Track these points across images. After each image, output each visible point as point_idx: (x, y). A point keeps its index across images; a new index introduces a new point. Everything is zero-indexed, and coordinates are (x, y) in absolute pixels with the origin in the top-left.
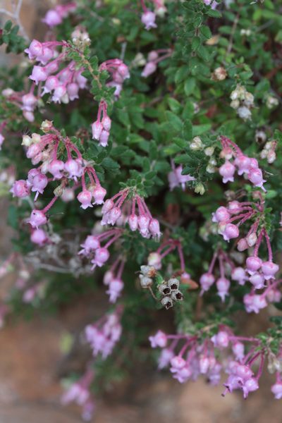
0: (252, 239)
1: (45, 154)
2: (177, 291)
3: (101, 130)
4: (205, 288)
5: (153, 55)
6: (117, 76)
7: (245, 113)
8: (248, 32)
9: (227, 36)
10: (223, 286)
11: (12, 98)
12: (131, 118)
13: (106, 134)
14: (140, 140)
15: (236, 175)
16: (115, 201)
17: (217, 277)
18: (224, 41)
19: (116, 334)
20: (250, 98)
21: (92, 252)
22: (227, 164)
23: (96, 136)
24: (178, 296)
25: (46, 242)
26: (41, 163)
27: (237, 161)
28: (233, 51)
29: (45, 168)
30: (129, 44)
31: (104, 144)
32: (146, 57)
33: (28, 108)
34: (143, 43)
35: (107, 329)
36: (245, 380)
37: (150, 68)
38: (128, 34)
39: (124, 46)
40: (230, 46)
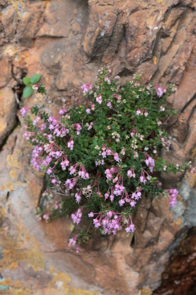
0: (116, 179)
1: (50, 150)
2: (91, 194)
3: (70, 144)
4: (106, 198)
5: (92, 123)
6: (78, 129)
7: (118, 140)
8: (120, 115)
9: (115, 117)
10: (112, 198)
11: (46, 136)
12: (83, 143)
13: (72, 146)
14: (86, 150)
15: (106, 156)
16: (74, 167)
17: (110, 194)
18: (114, 119)
19: (80, 215)
20: (118, 136)
21: (69, 184)
22: (104, 152)
23: (69, 146)
24: (91, 195)
25: (56, 183)
26: (49, 153)
27: (107, 151)
28: (117, 122)
29: (50, 154)
30: (84, 120)
31: (72, 149)
32: (89, 124)
33: (50, 139)
34: (89, 120)
35: (78, 214)
36: (115, 225)
37: (90, 127)
38: (83, 116)
39: (83, 120)
40: (116, 120)
